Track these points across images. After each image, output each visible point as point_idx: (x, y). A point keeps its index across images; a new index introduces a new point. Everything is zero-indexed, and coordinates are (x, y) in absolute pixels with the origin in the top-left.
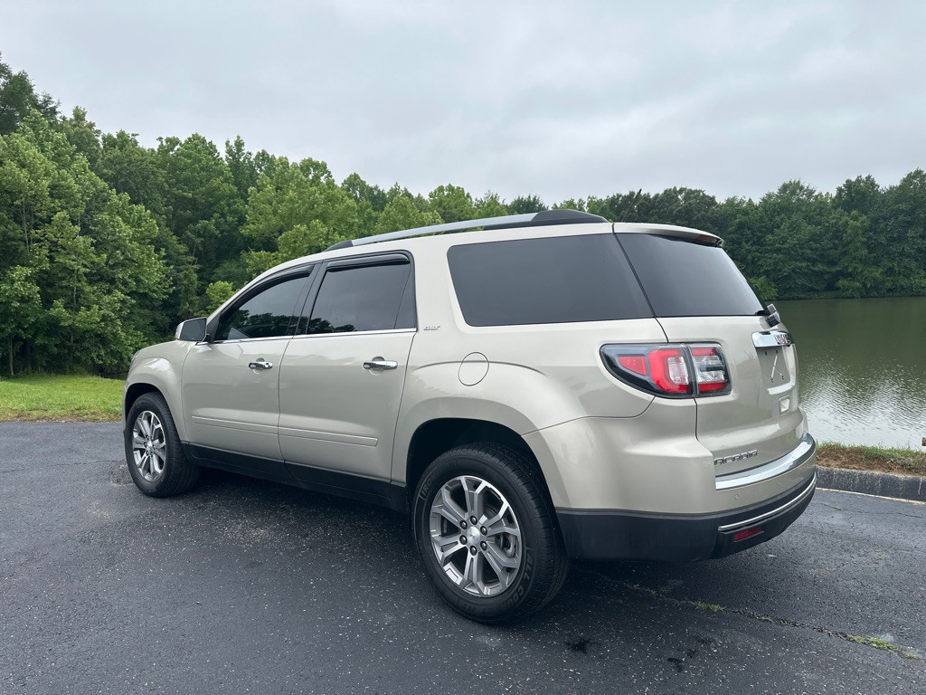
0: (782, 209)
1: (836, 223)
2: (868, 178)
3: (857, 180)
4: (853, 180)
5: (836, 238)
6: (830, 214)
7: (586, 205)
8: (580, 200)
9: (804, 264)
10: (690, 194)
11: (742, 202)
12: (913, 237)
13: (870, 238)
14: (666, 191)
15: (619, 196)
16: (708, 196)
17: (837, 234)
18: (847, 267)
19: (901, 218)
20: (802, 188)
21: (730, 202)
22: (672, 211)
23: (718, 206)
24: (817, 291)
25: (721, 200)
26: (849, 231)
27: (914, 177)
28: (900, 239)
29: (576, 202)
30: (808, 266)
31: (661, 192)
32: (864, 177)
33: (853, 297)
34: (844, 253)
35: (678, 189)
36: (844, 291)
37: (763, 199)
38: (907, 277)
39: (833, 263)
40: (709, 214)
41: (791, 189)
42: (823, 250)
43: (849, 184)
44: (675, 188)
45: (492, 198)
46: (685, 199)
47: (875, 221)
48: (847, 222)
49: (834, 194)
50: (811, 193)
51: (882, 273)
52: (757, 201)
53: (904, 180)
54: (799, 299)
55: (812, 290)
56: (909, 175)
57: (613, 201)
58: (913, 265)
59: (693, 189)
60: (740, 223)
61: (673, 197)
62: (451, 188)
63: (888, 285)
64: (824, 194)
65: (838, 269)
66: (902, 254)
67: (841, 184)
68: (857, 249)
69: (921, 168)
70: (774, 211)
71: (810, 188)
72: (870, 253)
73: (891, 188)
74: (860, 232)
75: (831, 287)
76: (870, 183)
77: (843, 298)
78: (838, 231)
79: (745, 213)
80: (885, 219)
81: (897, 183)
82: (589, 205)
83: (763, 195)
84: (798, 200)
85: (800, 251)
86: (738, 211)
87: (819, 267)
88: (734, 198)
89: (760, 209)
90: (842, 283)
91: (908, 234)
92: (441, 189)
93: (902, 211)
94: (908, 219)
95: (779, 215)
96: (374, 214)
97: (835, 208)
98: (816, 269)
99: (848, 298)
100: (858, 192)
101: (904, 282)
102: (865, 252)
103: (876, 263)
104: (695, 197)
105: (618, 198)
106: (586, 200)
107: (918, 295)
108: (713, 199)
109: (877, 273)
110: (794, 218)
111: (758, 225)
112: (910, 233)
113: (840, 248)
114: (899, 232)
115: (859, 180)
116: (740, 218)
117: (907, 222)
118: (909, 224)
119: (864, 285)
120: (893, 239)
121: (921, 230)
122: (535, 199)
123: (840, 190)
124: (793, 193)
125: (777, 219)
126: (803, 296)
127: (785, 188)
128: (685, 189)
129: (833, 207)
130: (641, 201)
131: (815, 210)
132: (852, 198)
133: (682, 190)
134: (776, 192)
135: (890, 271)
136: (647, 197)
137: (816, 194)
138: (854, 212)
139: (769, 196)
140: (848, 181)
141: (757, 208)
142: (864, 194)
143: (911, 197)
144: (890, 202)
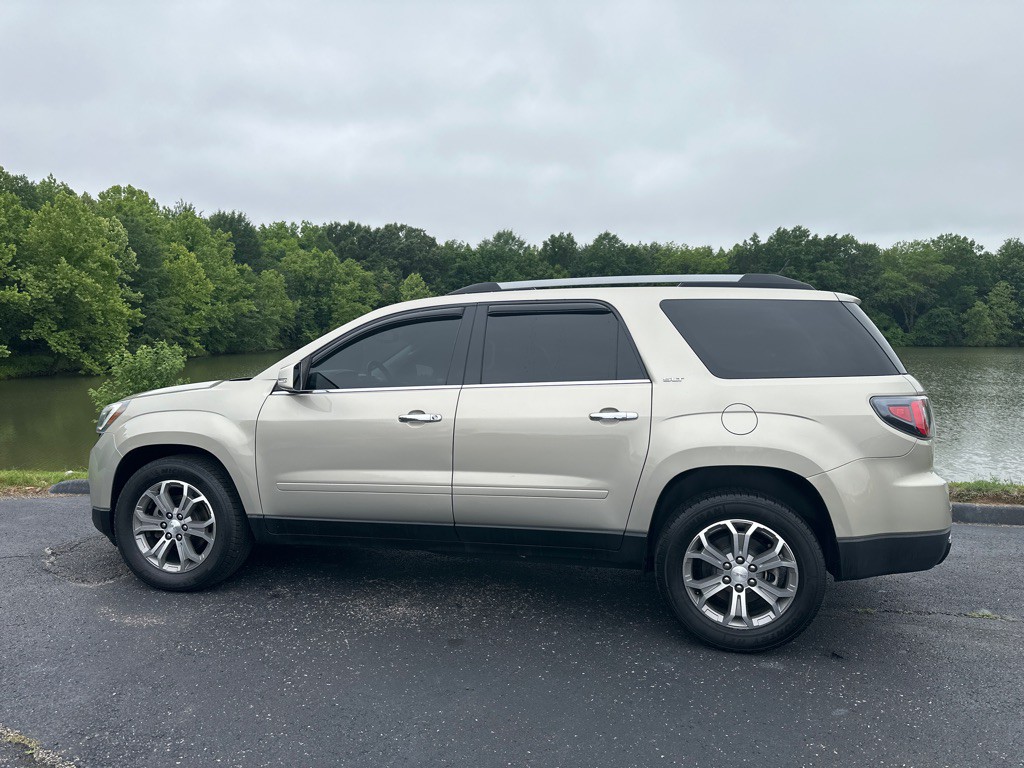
0: (497, 256)
2: (569, 235)
4: (557, 236)
6: (538, 266)
7: (299, 230)
8: (293, 224)
10: (412, 233)
11: (460, 246)
14: (387, 226)
15: (337, 225)
16: (428, 237)
20: (514, 238)
21: (449, 246)
22: (394, 248)
23: (438, 248)
25: (441, 242)
27: (604, 239)
29: (288, 224)
31: (382, 227)
32: (565, 234)
35: (399, 225)
37: (480, 246)
40: (430, 255)
41: (504, 238)
43: (553, 239)
44: (396, 224)
45: (185, 208)
46: (406, 237)
49: (540, 247)
50: (522, 244)
52: (474, 247)
53: (597, 240)
56: (600, 236)
57: (331, 230)
59: (414, 227)
60: (460, 268)
61: (394, 234)
62: (131, 191)
64: (532, 246)
67: (547, 238)
69: (609, 231)
70: (490, 258)
71: (521, 239)
73: (586, 246)
76: (570, 240)
79: (464, 257)
81: (591, 243)
82: (303, 231)
83: (480, 242)
84: (511, 250)
86: (457, 255)
88: (453, 242)
89: (478, 255)
92: (117, 190)
95: (494, 262)
96: (23, 212)
100: (560, 248)
104: (416, 236)
105: (336, 227)
106: (299, 224)
108: (433, 240)
110: (508, 267)
111: (476, 271)
115: (561, 237)
116: (459, 263)
122: (240, 216)
123: (545, 244)
124: (506, 242)
125: (493, 266)
127: (499, 236)
128: (405, 226)
129: (540, 260)
130: (361, 234)
132: (556, 253)
133: (403, 227)
134: (491, 239)
136: (367, 230)
137: (526, 245)
138: (557, 266)
139: (486, 243)
140: (552, 236)
141: (474, 253)
142: (565, 250)
143: (601, 256)
144: (586, 260)
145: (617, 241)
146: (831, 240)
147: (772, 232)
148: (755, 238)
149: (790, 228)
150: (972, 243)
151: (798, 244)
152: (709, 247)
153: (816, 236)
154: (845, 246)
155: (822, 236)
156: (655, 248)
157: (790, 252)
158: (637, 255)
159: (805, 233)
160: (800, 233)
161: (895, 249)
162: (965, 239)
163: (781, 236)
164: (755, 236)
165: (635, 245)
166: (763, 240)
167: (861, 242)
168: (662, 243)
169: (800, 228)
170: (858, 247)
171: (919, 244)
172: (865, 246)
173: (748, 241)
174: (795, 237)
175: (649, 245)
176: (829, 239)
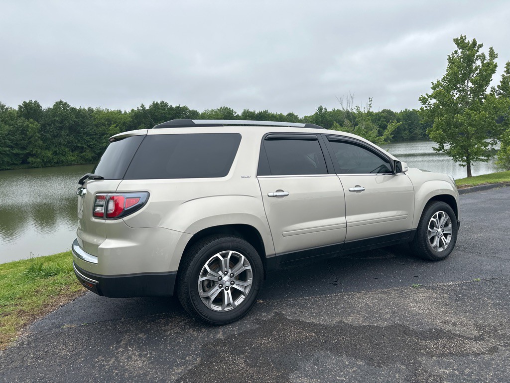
1: (22, 126)
2: (36, 102)
3: (29, 102)
4: (28, 102)
5: (23, 134)
6: (17, 120)
9: (8, 149)
12: (64, 135)
13: (42, 135)
17: (24, 131)
18: (32, 151)
19: (57, 125)
24: (17, 164)
26: (30, 130)
27: (59, 104)
28: (57, 136)
30: (9, 150)
32: (33, 101)
33: (38, 167)
34: (30, 143)
36: (32, 164)
38: (64, 155)
39: (24, 148)
42: (17, 141)
43: (25, 104)
47: (44, 126)
48: (28, 125)
49: (17, 108)
50: (4, 107)
51: (52, 154)
53: (55, 105)
54: (6, 170)
55: (14, 164)
56: (57, 103)
58: (66, 149)
63: (56, 160)
64: (10, 108)
65: (28, 152)
66: (60, 144)
67: (21, 103)
68: (36, 141)
69: (62, 100)
72: (43, 143)
73: (48, 108)
74: (37, 131)
75: (24, 162)
76: (37, 105)
77: (32, 168)
78: (23, 130)
80: (49, 125)
81: (51, 107)
85: (3, 141)
87: (16, 151)
90: (30, 159)
91: (62, 134)
93: (57, 121)
94: (60, 125)
97: (20, 117)
98: (14, 152)
99: (35, 168)
100: (31, 109)
101: (63, 158)
102: (40, 142)
103: (48, 148)
107: (71, 165)
109: (49, 154)
112: (63, 133)
113: (27, 139)
114: (57, 132)
115: (30, 102)
117: (59, 127)
118: (61, 128)
119: (43, 160)
120: (54, 136)
121: (67, 132)
123: (20, 107)
126: (9, 168)
129: (18, 116)
131: (8, 117)
132: (29, 113)
135: (55, 153)
137: (6, 107)
138: (31, 120)
140: (24, 102)
142: (35, 110)
143: (60, 114)
144: (51, 116)
145: (68, 106)
146: (178, 108)
147: (151, 103)
148: (142, 106)
149: (159, 102)
150: (232, 111)
151: (164, 109)
152: (120, 110)
153: (171, 106)
154: (184, 111)
155: (174, 106)
156: (90, 110)
157: (161, 114)
158: (82, 113)
159: (166, 105)
160: (164, 105)
161: (205, 113)
162: (230, 109)
163: (155, 106)
164: (142, 105)
165: (78, 108)
166: (147, 108)
167: (191, 109)
168: (94, 108)
169: (163, 102)
170: (190, 112)
171: (213, 111)
172: (193, 111)
173: (140, 108)
174: (162, 106)
175: (86, 108)
176: (177, 107)
